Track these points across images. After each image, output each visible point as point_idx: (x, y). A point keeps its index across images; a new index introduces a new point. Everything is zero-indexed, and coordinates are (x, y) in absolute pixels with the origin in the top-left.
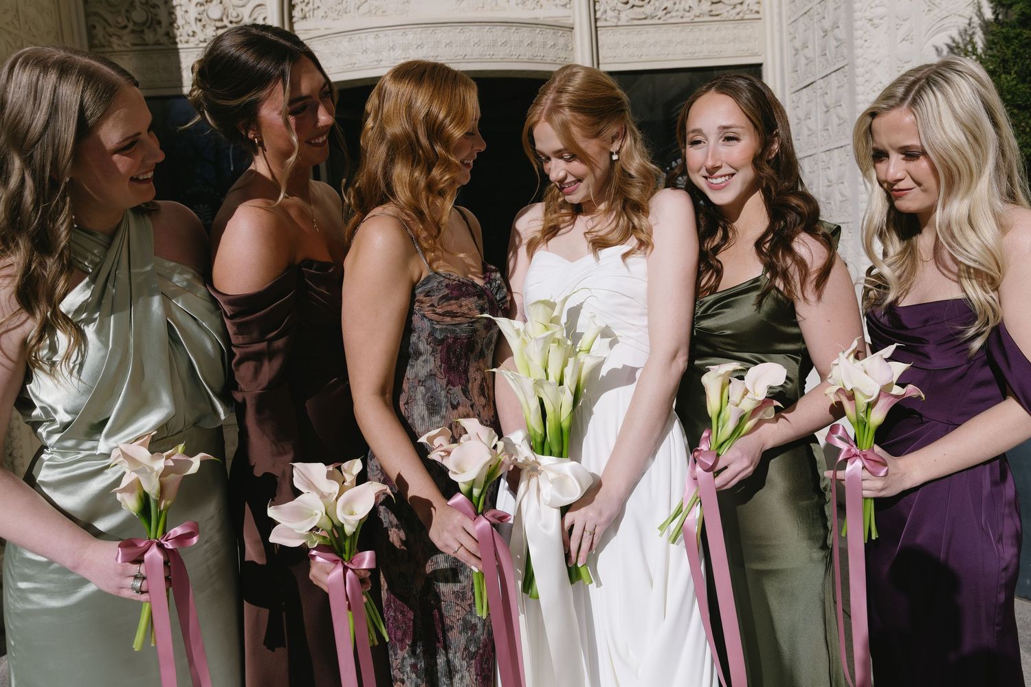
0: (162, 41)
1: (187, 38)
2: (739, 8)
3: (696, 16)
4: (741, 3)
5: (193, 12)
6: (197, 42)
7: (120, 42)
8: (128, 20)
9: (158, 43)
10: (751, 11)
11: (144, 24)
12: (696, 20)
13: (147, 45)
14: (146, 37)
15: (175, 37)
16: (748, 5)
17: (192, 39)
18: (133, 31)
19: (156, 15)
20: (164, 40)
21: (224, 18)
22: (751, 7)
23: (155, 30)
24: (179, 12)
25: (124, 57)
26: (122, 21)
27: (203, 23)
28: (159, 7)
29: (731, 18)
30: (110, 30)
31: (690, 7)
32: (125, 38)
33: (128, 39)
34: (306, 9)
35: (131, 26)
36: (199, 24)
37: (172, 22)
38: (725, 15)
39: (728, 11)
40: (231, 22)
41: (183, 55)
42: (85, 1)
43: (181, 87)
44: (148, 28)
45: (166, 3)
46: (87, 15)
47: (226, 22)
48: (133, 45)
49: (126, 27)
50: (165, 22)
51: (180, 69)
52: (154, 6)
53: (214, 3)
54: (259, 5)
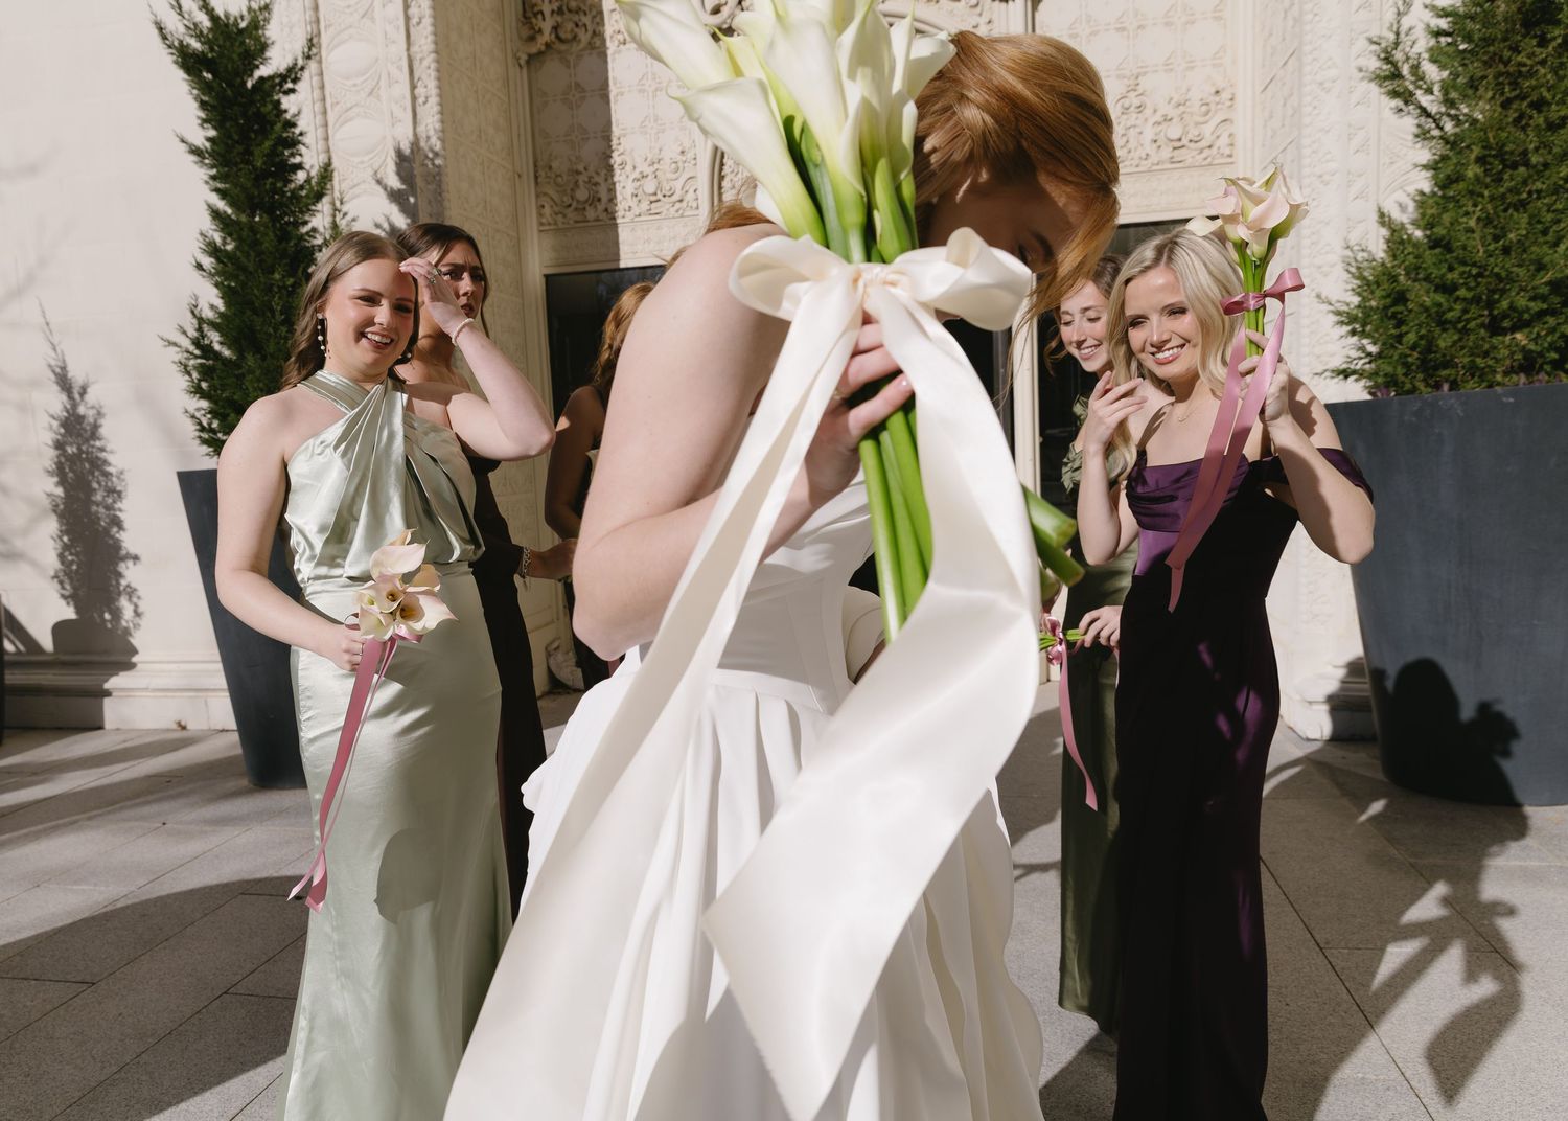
0: (601, 218)
1: (623, 213)
2: (1207, 152)
3: (1153, 165)
4: (1210, 147)
5: (630, 190)
6: (633, 217)
7: (565, 220)
8: (572, 198)
9: (597, 220)
10: (1222, 154)
11: (587, 201)
12: (1155, 168)
13: (588, 221)
14: (587, 214)
15: (614, 213)
16: (1219, 148)
17: (628, 213)
18: (576, 209)
19: (597, 192)
20: (604, 216)
21: (658, 193)
22: (1221, 151)
23: (595, 207)
24: (618, 188)
25: (567, 234)
26: (567, 200)
27: (639, 198)
28: (600, 184)
29: (1197, 164)
30: (557, 209)
31: (1147, 155)
32: (569, 216)
33: (572, 216)
34: (736, 179)
35: (575, 204)
36: (635, 199)
37: (612, 199)
38: (1187, 163)
39: (1193, 157)
40: (664, 196)
41: (620, 230)
42: (537, 183)
43: (618, 260)
44: (590, 205)
45: (606, 180)
46: (537, 196)
47: (659, 196)
48: (576, 222)
49: (570, 206)
50: (604, 198)
51: (616, 243)
52: (596, 184)
53: (650, 177)
54: (691, 178)
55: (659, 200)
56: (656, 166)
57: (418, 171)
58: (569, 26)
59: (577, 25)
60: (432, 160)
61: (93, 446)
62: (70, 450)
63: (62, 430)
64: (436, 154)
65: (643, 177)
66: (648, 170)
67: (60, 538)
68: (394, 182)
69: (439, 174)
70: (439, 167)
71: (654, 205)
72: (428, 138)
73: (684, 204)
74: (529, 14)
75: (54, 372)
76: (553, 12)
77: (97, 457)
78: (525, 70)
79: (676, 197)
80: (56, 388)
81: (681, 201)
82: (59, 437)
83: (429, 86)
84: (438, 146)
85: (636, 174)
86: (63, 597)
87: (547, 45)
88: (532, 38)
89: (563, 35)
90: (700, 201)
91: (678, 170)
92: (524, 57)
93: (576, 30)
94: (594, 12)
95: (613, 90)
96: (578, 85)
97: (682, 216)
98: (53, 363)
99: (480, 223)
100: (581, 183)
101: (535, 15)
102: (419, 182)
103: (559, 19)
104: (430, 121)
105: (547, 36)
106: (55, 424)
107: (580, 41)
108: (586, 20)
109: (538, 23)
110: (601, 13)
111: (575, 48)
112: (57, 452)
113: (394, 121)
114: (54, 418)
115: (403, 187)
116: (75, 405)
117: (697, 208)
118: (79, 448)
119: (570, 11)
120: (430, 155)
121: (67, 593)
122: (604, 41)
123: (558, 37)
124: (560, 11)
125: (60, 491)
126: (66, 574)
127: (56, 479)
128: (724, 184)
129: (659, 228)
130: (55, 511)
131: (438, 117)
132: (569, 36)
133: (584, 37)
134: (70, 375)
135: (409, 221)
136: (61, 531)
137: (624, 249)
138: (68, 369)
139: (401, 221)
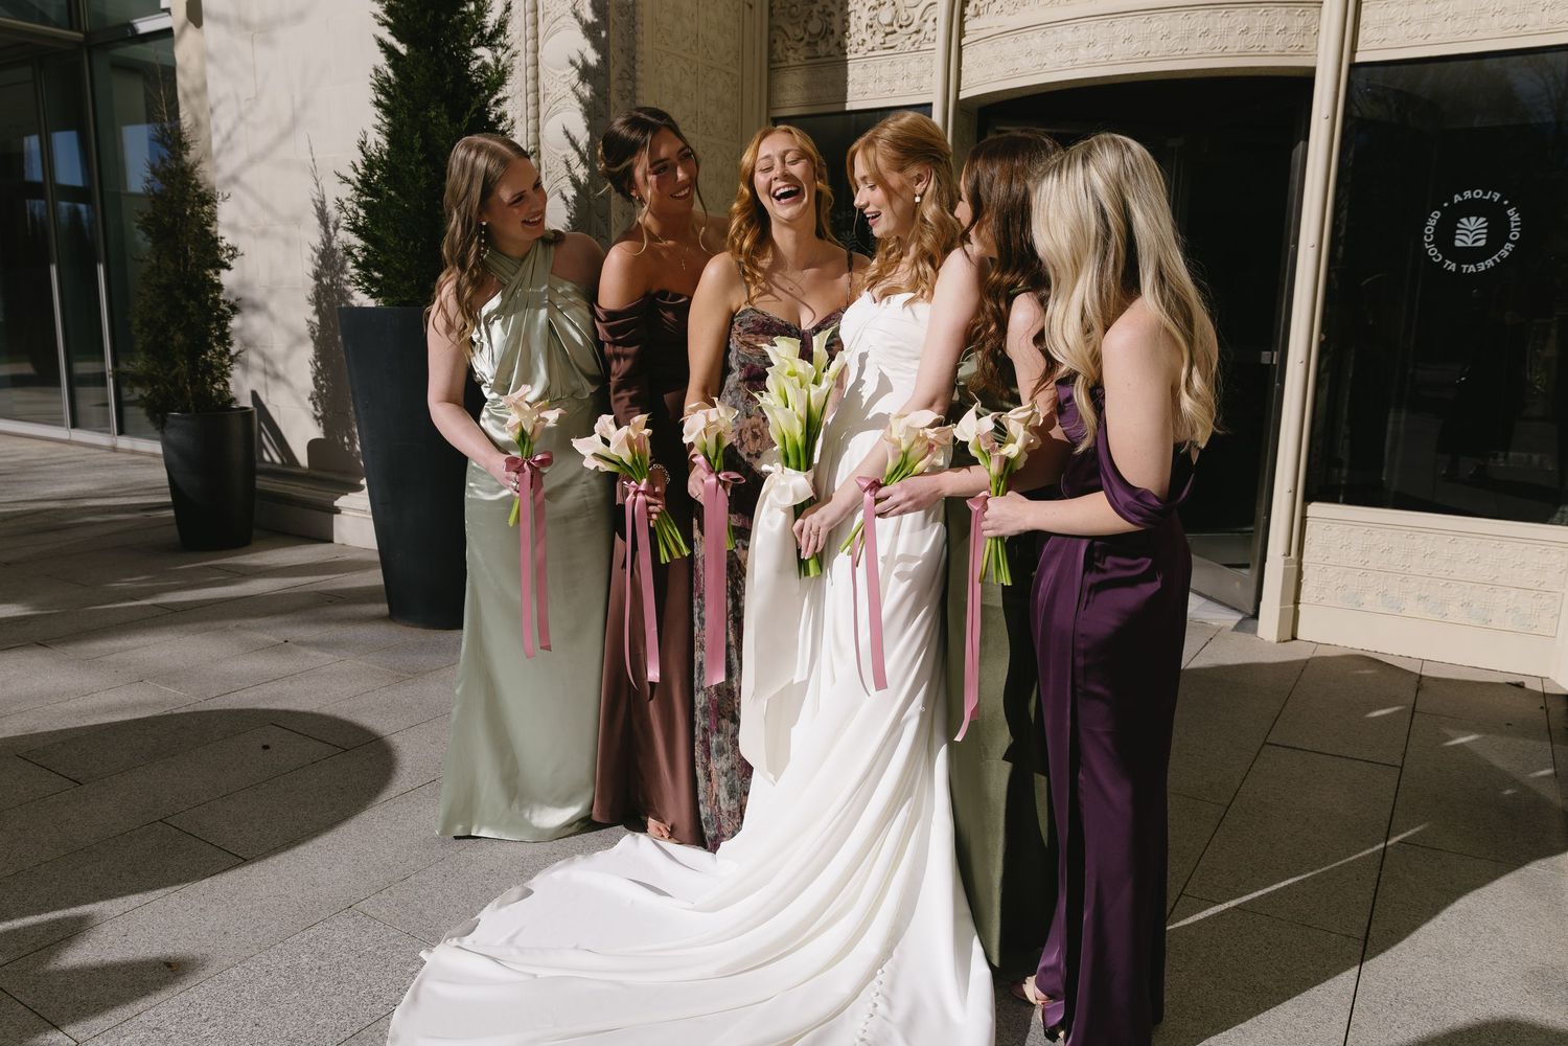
0: (831, 53)
1: (854, 48)
5: (866, 17)
6: (866, 51)
7: (796, 56)
8: (805, 30)
9: (829, 55)
11: (819, 34)
13: (819, 57)
14: (818, 49)
15: (845, 47)
17: (861, 47)
18: (808, 44)
19: (831, 24)
20: (835, 51)
21: (895, 22)
23: (828, 41)
24: (852, 19)
25: (797, 71)
26: (799, 33)
27: (874, 29)
28: (834, 14)
30: (788, 43)
32: (800, 52)
33: (803, 52)
35: (806, 38)
36: (870, 31)
37: (845, 30)
40: (901, 27)
41: (850, 66)
42: (771, 15)
44: (823, 38)
45: (842, 9)
46: (771, 29)
47: (896, 27)
48: (807, 58)
49: (802, 39)
50: (837, 32)
51: (845, 82)
52: (830, 14)
53: (887, 6)
54: (931, 4)
55: (895, 32)
61: (341, 279)
62: (326, 281)
63: (320, 262)
65: (880, 5)
67: (315, 363)
68: (589, 15)
71: (888, 37)
73: (922, 35)
75: (316, 206)
77: (345, 291)
79: (913, 28)
80: (317, 221)
81: (918, 32)
82: (317, 268)
85: (872, 2)
86: (315, 417)
90: (937, 32)
97: (918, 50)
98: (316, 197)
99: (686, 60)
100: (815, 13)
102: (613, 13)
106: (316, 255)
112: (316, 282)
114: (315, 250)
115: (597, 20)
116: (330, 239)
117: (933, 42)
118: (332, 281)
121: (319, 415)
125: (316, 319)
126: (318, 397)
127: (314, 308)
129: (892, 64)
130: (312, 337)
134: (327, 211)
135: (598, 57)
136: (316, 357)
137: (851, 90)
138: (326, 203)
139: (592, 58)
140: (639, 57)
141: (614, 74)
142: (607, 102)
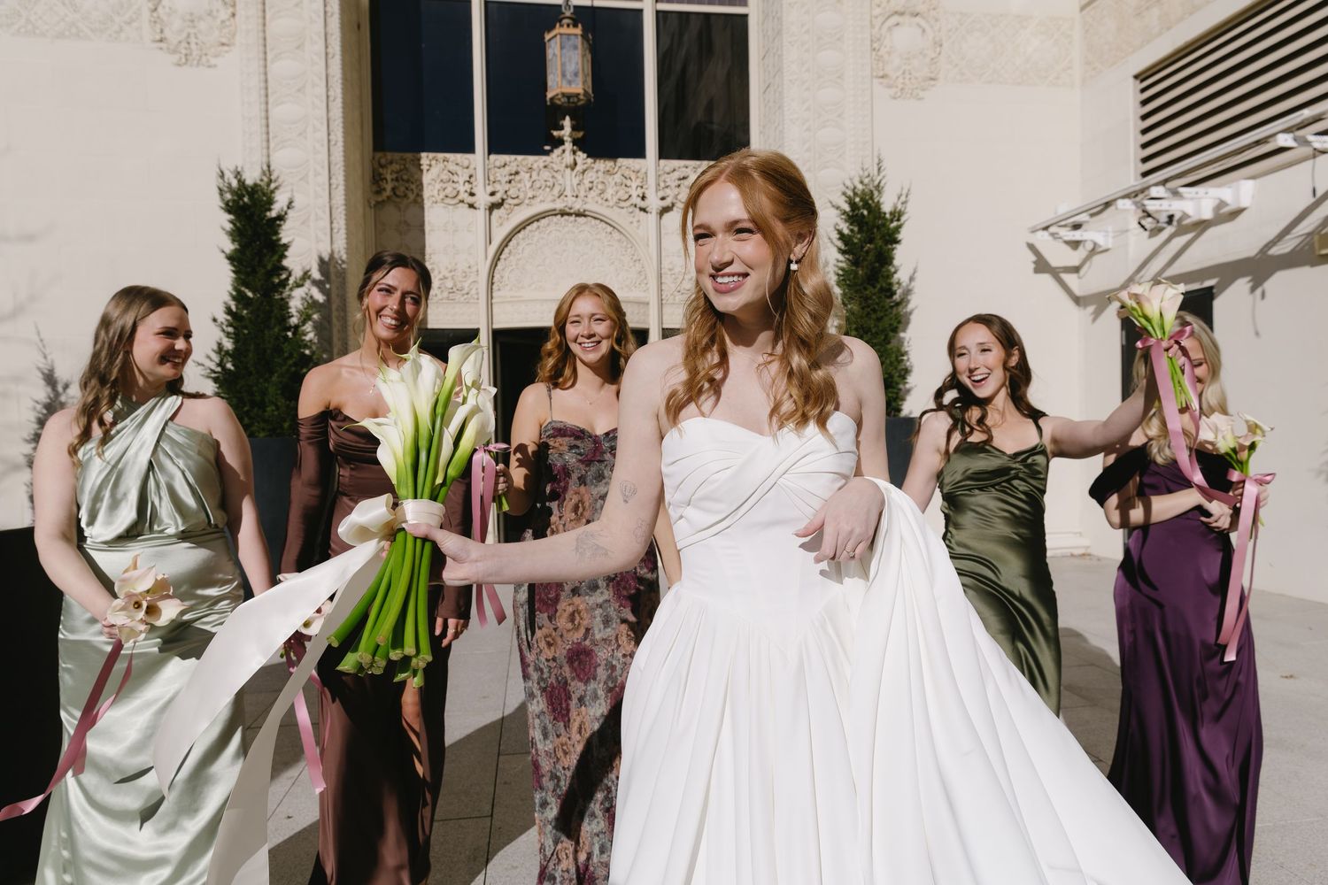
40: (458, 290)
43: (426, 323)
47: (455, 289)
53: (449, 280)
54: (473, 282)
56: (453, 273)
57: (332, 270)
58: (402, 189)
59: (407, 189)
60: (340, 265)
63: (45, 411)
64: (343, 262)
65: (445, 279)
66: (448, 275)
68: (316, 275)
69: (344, 273)
70: (344, 269)
71: (451, 295)
72: (339, 252)
73: (469, 296)
74: (377, 178)
75: (42, 372)
76: (392, 180)
78: (373, 210)
79: (464, 292)
80: (42, 383)
81: (468, 294)
82: (41, 416)
83: (340, 222)
84: (344, 257)
85: (441, 276)
87: (388, 197)
88: (378, 192)
89: (398, 193)
90: (480, 295)
91: (465, 277)
92: (373, 203)
93: (407, 192)
94: (418, 183)
95: (427, 228)
96: (405, 222)
97: (468, 302)
98: (41, 366)
101: (382, 180)
102: (333, 277)
103: (396, 184)
104: (341, 244)
105: (388, 192)
106: (39, 407)
107: (408, 198)
108: (413, 187)
109: (383, 184)
110: (421, 184)
111: (405, 201)
113: (318, 240)
114: (37, 402)
115: (322, 278)
116: (57, 395)
117: (478, 299)
119: (403, 180)
120: (340, 262)
122: (423, 200)
123: (395, 193)
124: (397, 180)
128: (494, 287)
129: (451, 307)
131: (345, 241)
132: (402, 194)
133: (412, 197)
134: (56, 375)
135: (325, 298)
137: (430, 318)
138: (55, 371)
139: (320, 298)
140: (347, 300)
141: (334, 307)
142: (330, 322)
